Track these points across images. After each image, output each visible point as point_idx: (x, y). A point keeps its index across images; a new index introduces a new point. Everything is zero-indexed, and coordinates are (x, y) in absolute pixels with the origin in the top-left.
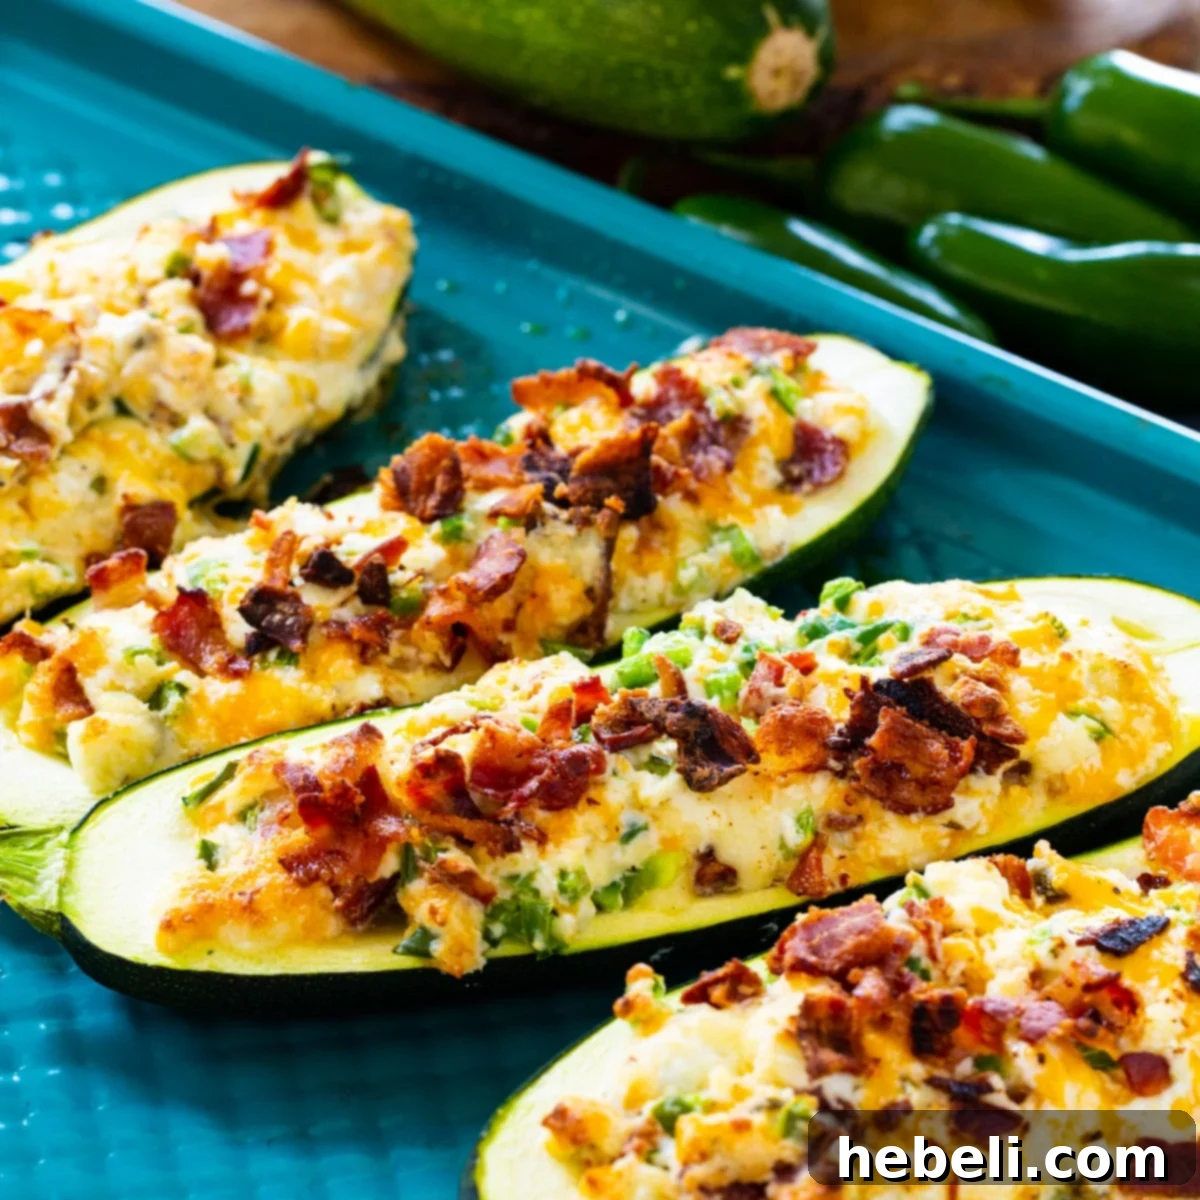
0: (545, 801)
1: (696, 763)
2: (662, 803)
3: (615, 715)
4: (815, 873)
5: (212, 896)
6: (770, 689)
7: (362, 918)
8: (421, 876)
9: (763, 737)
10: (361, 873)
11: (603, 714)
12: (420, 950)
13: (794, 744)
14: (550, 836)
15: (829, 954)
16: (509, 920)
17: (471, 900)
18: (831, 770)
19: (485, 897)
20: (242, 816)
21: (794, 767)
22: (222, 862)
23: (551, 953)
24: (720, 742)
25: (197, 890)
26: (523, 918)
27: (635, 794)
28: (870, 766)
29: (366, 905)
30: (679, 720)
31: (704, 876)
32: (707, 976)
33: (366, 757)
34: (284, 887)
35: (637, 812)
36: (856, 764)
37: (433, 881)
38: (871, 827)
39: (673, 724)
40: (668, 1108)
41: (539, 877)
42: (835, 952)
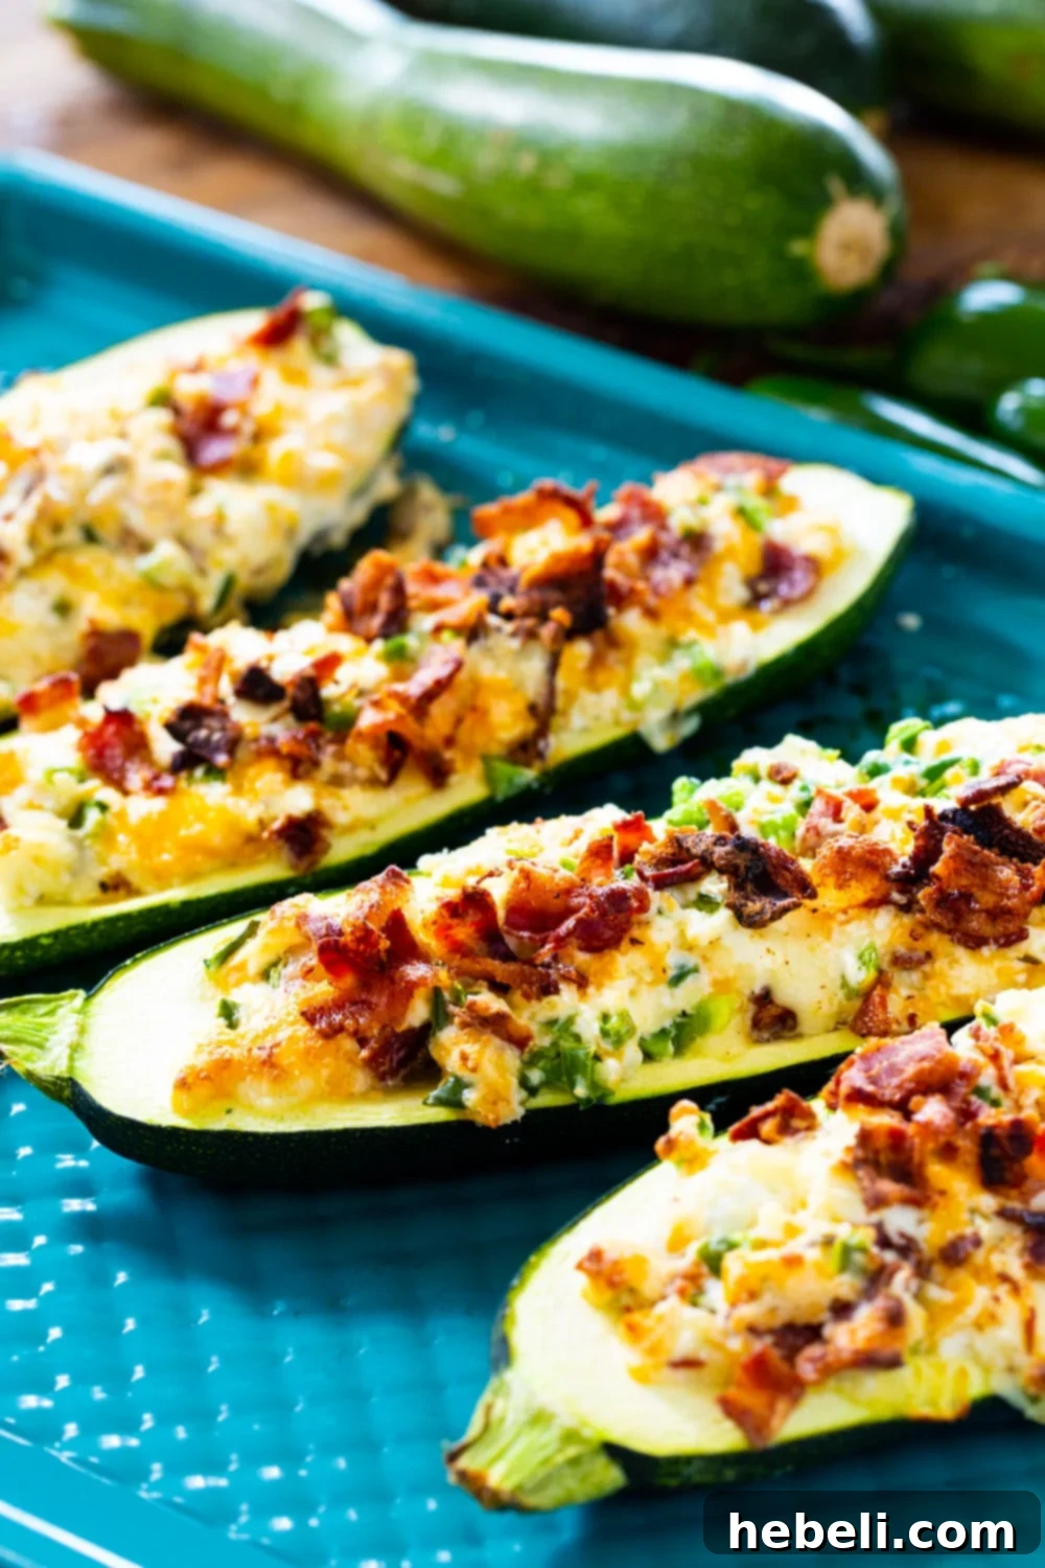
0: (583, 940)
1: (747, 898)
2: (711, 943)
3: (661, 853)
4: (879, 1011)
5: (228, 1052)
6: (827, 825)
7: (393, 1073)
8: (451, 1023)
9: (820, 870)
10: (388, 1022)
11: (647, 853)
12: (453, 1101)
13: (853, 876)
14: (591, 979)
15: (889, 1084)
16: (549, 1066)
17: (506, 1045)
18: (895, 904)
19: (520, 1042)
20: (265, 975)
21: (854, 902)
22: (243, 1021)
23: (595, 1101)
24: (774, 877)
25: (214, 1046)
26: (563, 1065)
27: (682, 933)
28: (935, 896)
29: (395, 1058)
30: (727, 853)
31: (760, 1020)
32: (756, 1111)
33: (392, 902)
34: (306, 1039)
35: (686, 953)
36: (920, 895)
37: (464, 1025)
38: (940, 964)
39: (721, 858)
40: (714, 1247)
41: (579, 1020)
42: (895, 1081)
